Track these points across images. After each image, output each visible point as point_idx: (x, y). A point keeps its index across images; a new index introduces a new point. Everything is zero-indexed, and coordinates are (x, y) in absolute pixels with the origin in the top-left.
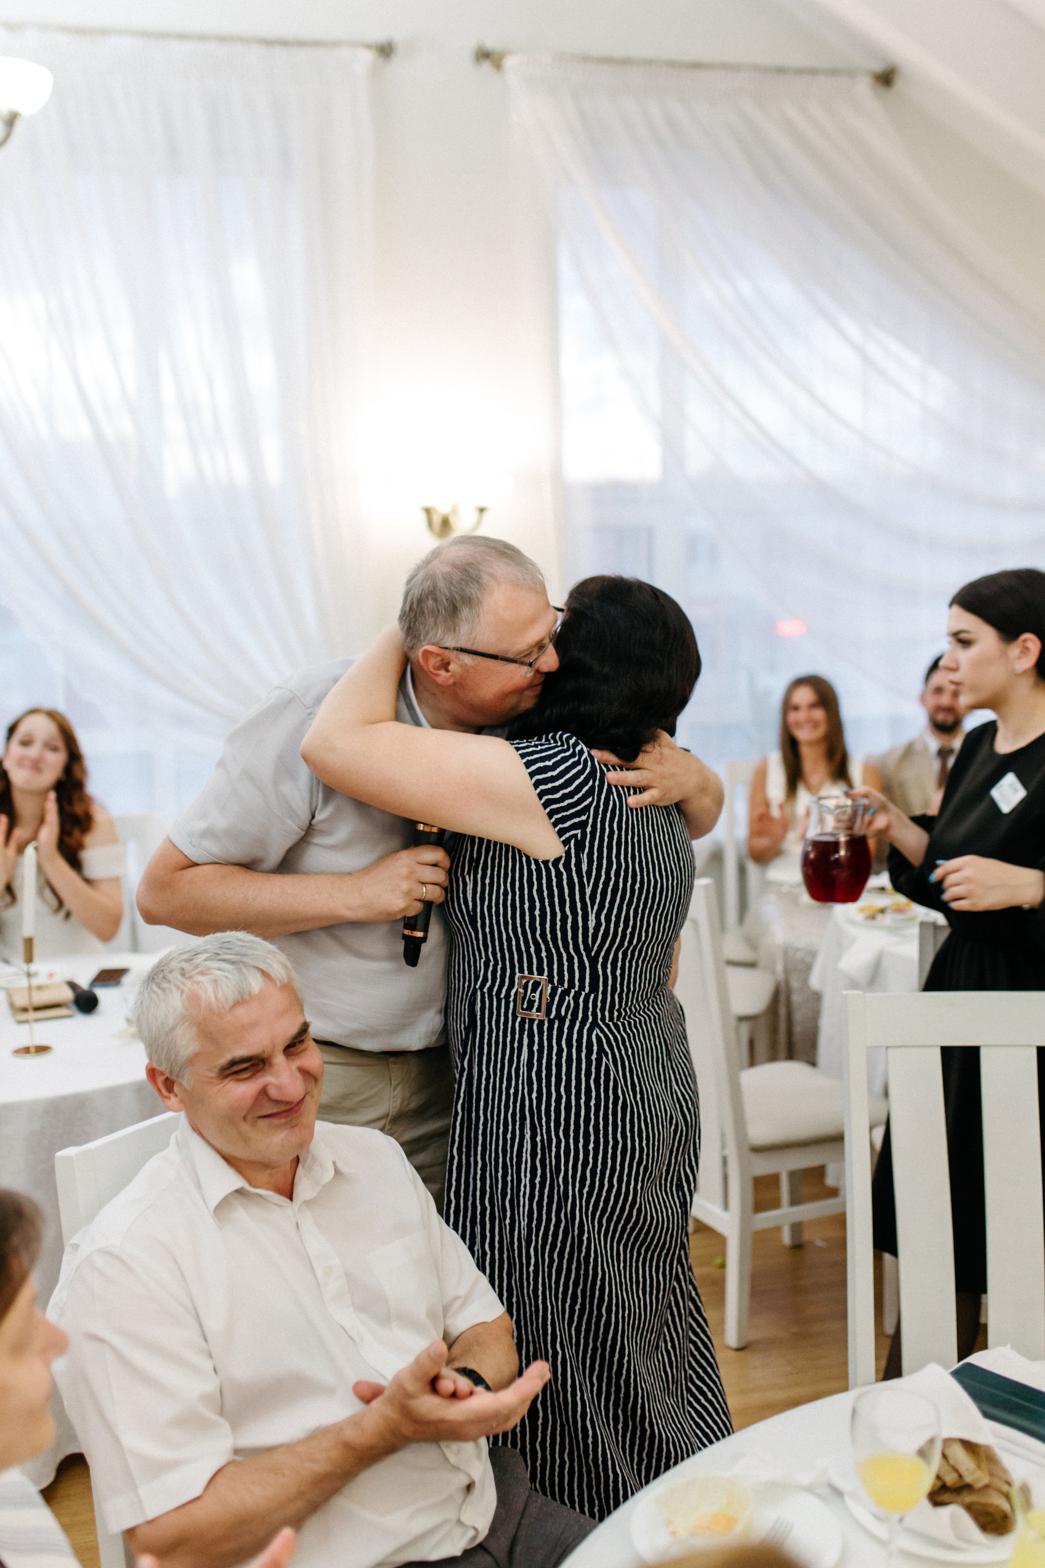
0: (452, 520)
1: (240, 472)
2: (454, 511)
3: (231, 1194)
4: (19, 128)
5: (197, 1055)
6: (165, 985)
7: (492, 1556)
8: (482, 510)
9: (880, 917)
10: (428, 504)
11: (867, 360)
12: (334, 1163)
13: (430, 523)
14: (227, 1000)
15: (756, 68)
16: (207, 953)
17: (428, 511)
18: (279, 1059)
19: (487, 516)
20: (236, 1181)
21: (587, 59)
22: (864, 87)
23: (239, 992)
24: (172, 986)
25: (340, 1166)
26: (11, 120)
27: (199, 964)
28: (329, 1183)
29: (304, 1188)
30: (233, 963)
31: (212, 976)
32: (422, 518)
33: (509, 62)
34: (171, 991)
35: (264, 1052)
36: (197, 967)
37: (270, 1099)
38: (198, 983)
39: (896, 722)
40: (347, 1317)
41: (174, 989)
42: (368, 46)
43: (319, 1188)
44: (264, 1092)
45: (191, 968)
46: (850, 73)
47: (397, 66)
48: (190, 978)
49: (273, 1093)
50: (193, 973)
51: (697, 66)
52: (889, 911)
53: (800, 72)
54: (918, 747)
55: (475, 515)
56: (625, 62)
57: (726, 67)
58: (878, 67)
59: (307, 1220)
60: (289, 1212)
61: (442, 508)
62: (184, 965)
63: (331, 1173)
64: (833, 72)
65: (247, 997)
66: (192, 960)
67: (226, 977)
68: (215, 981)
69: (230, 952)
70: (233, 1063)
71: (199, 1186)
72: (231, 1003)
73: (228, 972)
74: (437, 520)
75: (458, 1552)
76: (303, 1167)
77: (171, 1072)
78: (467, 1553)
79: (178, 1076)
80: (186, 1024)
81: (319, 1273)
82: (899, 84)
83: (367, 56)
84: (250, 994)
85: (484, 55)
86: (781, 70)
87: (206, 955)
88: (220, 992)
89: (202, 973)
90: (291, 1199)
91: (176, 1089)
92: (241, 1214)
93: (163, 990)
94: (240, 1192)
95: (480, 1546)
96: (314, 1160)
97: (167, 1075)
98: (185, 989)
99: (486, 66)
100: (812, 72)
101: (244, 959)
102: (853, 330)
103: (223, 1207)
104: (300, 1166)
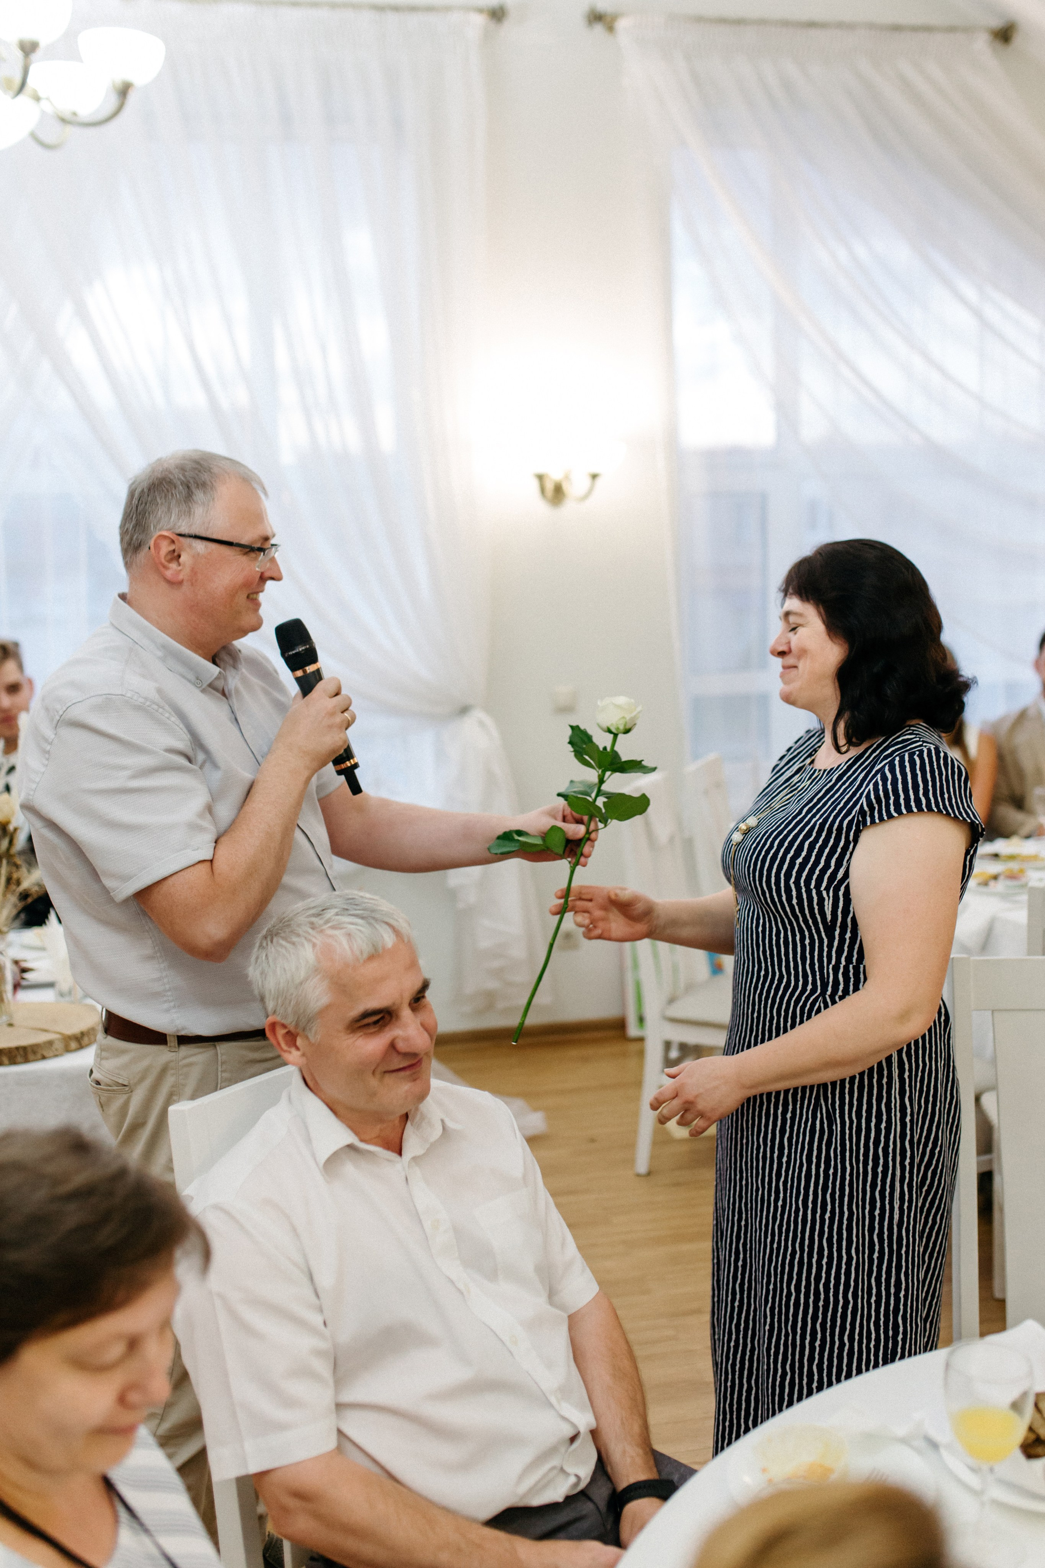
0: (565, 487)
1: (353, 440)
2: (567, 477)
3: (341, 1149)
4: (132, 97)
5: (327, 1007)
6: (295, 939)
7: (594, 1503)
8: (594, 477)
9: (992, 883)
10: (541, 471)
11: (984, 323)
12: (442, 1121)
13: (543, 490)
14: (362, 953)
15: (871, 26)
16: (336, 908)
17: (541, 478)
18: (406, 1013)
19: (599, 482)
20: (345, 1136)
21: (700, 20)
22: (982, 44)
23: (374, 945)
24: (303, 938)
25: (450, 1124)
26: (124, 91)
27: (330, 919)
28: (437, 1141)
29: (413, 1144)
30: (363, 918)
31: (345, 930)
32: (535, 484)
33: (622, 24)
34: (303, 945)
35: (394, 1004)
36: (327, 922)
37: (398, 1053)
38: (331, 936)
39: (1011, 688)
40: (454, 1270)
41: (306, 943)
42: (480, 10)
43: (428, 1146)
44: (392, 1046)
45: (321, 922)
46: (968, 30)
47: (509, 29)
48: (322, 931)
49: (401, 1046)
50: (325, 927)
51: (811, 25)
52: (1002, 877)
53: (915, 29)
54: (1032, 712)
55: (587, 481)
56: (739, 22)
57: (841, 25)
58: (996, 23)
59: (416, 1174)
60: (399, 1166)
61: (555, 475)
62: (313, 919)
63: (439, 1131)
64: (951, 29)
65: (380, 951)
66: (320, 915)
67: (360, 931)
68: (349, 935)
69: (358, 908)
70: (366, 1015)
71: (309, 1140)
72: (365, 956)
73: (361, 926)
74: (550, 487)
75: (561, 1500)
76: (412, 1125)
77: (297, 1025)
78: (569, 1499)
79: (304, 1030)
80: (318, 977)
81: (427, 1224)
82: (1018, 40)
83: (479, 20)
84: (384, 948)
85: (596, 18)
86: (897, 28)
87: (336, 910)
88: (355, 945)
89: (333, 927)
90: (400, 1153)
91: (299, 1042)
92: (349, 1169)
93: (294, 944)
94: (350, 1147)
95: (583, 1493)
96: (423, 1118)
97: (292, 1028)
98: (318, 942)
99: (599, 28)
100: (928, 29)
101: (373, 915)
102: (970, 293)
103: (332, 1163)
104: (409, 1124)
